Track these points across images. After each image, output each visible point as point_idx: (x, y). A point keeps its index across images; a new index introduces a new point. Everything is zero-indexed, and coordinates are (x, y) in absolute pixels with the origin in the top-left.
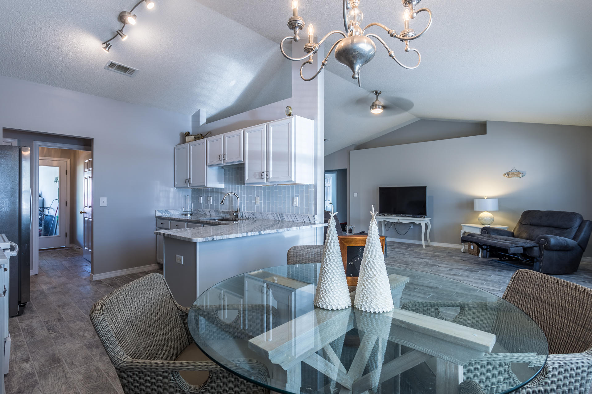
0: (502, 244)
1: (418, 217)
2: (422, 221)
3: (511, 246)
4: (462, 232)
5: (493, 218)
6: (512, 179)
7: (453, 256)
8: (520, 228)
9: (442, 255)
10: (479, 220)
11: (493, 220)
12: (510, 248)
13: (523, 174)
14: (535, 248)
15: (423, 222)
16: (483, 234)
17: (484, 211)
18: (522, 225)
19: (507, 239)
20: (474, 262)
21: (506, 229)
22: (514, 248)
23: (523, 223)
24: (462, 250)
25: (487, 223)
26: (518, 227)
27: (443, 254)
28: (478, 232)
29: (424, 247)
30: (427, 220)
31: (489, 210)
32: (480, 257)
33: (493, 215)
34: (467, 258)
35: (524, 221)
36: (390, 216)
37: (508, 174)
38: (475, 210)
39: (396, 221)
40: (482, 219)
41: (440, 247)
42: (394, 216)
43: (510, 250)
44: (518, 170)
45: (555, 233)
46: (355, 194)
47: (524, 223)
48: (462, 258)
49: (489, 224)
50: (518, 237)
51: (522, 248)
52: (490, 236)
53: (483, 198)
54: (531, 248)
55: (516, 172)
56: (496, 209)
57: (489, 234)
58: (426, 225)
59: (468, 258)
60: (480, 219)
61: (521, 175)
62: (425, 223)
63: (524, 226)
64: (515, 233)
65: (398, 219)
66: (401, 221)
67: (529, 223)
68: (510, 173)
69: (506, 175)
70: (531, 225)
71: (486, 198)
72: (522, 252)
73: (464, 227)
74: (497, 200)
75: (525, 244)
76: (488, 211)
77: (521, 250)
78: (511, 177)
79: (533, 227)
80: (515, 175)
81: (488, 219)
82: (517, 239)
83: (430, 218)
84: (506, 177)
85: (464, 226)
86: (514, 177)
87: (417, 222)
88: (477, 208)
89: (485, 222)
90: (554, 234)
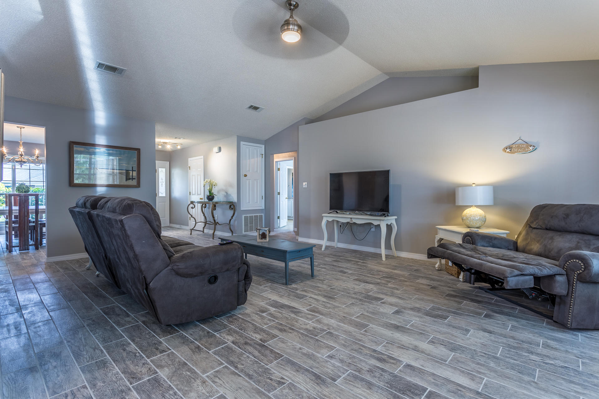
0: (492, 268)
1: (378, 216)
2: (381, 222)
3: (511, 273)
4: (438, 237)
5: (485, 217)
6: (517, 156)
7: (419, 277)
8: (527, 234)
9: (403, 276)
10: (462, 219)
11: (484, 220)
12: (508, 277)
13: (534, 146)
14: (558, 278)
15: (383, 223)
16: (465, 245)
17: (472, 206)
18: (531, 228)
19: (504, 255)
20: (448, 292)
21: (505, 236)
22: (517, 278)
23: (533, 226)
24: (437, 266)
25: (474, 225)
26: (524, 233)
27: (405, 273)
28: (459, 240)
29: (384, 259)
30: (391, 220)
31: (479, 204)
32: (461, 280)
33: (485, 213)
34: (438, 283)
35: (535, 223)
36: (344, 213)
37: (510, 148)
38: (456, 205)
39: (348, 220)
40: (467, 218)
41: (408, 259)
42: (348, 213)
43: (507, 282)
44: (527, 140)
45: (595, 246)
46: (304, 184)
47: (535, 227)
48: (432, 282)
49: (478, 225)
50: (524, 251)
51: (532, 277)
52: (475, 248)
53: (470, 185)
54: (551, 277)
55: (523, 144)
56: (490, 203)
57: (475, 244)
58: (389, 227)
59: (441, 281)
60: (465, 218)
61: (531, 148)
62: (387, 225)
63: (535, 231)
64: (519, 241)
65: (351, 218)
66: (354, 221)
67: (544, 227)
68: (514, 146)
69: (507, 149)
70: (547, 229)
71: (474, 185)
72: (532, 286)
73: (440, 232)
74: (491, 188)
75: (540, 269)
76: (478, 206)
77: (529, 282)
78: (516, 152)
79: (551, 234)
80: (521, 148)
81: (477, 219)
82: (521, 256)
83: (396, 217)
84: (508, 152)
85: (440, 229)
86: (520, 152)
87: (376, 223)
88: (460, 202)
89: (472, 224)
90: (592, 247)
